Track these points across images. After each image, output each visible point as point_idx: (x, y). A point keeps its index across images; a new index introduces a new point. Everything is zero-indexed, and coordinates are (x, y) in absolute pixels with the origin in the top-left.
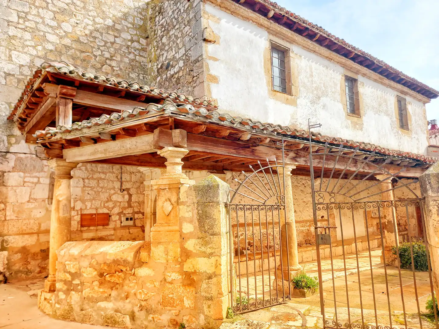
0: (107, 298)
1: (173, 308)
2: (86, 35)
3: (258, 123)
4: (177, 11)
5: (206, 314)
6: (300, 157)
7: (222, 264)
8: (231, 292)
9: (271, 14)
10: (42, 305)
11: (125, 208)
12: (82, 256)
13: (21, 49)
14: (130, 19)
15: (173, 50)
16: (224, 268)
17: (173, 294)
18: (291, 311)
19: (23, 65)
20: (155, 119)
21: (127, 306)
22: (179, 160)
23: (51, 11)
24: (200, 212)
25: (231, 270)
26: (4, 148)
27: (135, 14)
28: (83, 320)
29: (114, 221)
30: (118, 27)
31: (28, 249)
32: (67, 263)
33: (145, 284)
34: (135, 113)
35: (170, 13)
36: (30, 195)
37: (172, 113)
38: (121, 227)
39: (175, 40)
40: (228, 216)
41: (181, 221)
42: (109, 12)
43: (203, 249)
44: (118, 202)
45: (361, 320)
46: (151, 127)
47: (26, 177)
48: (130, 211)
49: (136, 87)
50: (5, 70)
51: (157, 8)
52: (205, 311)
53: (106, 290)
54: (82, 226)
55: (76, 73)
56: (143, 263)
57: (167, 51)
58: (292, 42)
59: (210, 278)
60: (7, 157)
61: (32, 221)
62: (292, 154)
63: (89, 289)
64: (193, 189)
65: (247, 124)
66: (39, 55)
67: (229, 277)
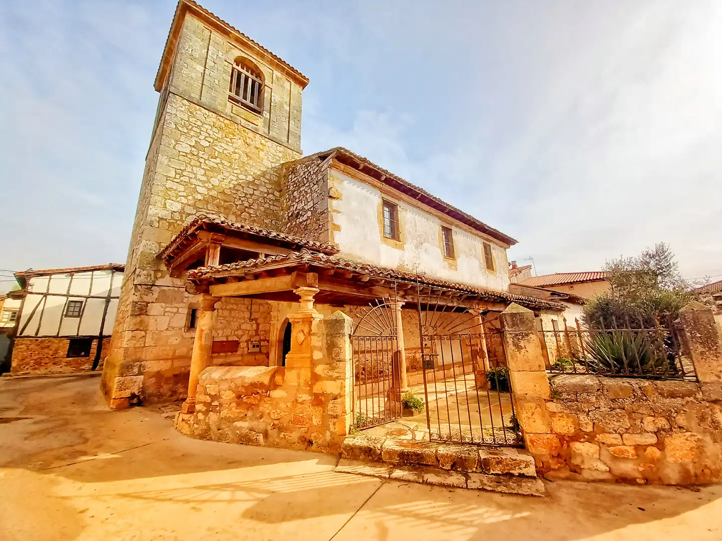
0: (243, 419)
1: (303, 426)
2: (230, 188)
3: (376, 268)
4: (308, 172)
5: (331, 430)
6: (409, 295)
7: (346, 386)
8: (353, 411)
9: (383, 178)
10: (179, 426)
11: (252, 336)
12: (222, 380)
13: (174, 199)
14: (268, 177)
15: (303, 203)
16: (348, 389)
17: (302, 413)
18: (402, 427)
19: (174, 212)
20: (294, 265)
21: (261, 425)
22: (311, 298)
23: (203, 169)
24: (329, 342)
25: (353, 392)
26: (151, 281)
27: (272, 172)
28: (219, 439)
29: (242, 348)
30: (257, 182)
31: (162, 373)
32: (208, 386)
33: (279, 404)
34: (277, 259)
35: (302, 174)
36: (169, 324)
37: (308, 260)
38: (248, 353)
39: (305, 194)
40: (351, 345)
41: (312, 349)
42: (251, 170)
43: (331, 373)
44: (247, 330)
45: (460, 434)
46: (289, 271)
47: (167, 307)
48: (257, 338)
49: (274, 234)
50: (159, 216)
51: (291, 169)
52: (331, 427)
53: (242, 411)
54: (213, 352)
55: (226, 223)
56: (278, 386)
57: (297, 203)
58: (400, 199)
59: (335, 398)
60: (152, 289)
61: (168, 348)
62: (402, 293)
63: (227, 410)
64: (323, 322)
65: (368, 269)
66: (189, 203)
67: (352, 397)
